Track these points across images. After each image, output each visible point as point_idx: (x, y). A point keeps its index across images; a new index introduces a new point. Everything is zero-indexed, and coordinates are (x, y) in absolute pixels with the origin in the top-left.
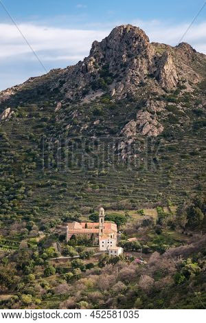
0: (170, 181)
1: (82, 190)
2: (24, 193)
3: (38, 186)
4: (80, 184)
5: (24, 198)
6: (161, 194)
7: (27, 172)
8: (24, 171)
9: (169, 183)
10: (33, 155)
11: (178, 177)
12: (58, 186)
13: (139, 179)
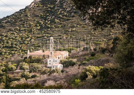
0: (111, 33)
1: (61, 39)
2: (29, 41)
3: (38, 37)
4: (60, 36)
5: (28, 43)
6: (105, 40)
7: (34, 31)
8: (33, 31)
9: (110, 34)
10: (40, 23)
11: (117, 31)
12: (48, 37)
13: (93, 33)
